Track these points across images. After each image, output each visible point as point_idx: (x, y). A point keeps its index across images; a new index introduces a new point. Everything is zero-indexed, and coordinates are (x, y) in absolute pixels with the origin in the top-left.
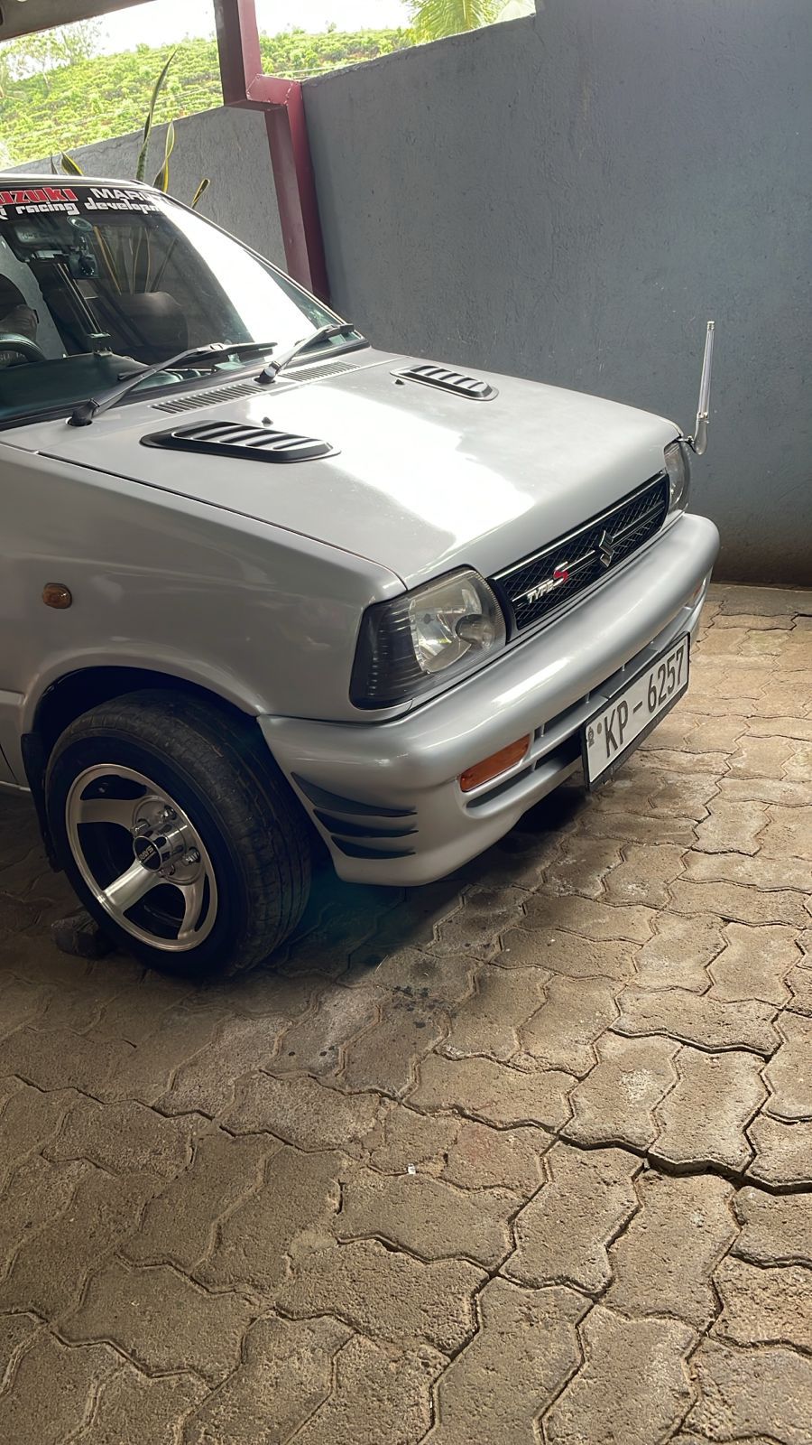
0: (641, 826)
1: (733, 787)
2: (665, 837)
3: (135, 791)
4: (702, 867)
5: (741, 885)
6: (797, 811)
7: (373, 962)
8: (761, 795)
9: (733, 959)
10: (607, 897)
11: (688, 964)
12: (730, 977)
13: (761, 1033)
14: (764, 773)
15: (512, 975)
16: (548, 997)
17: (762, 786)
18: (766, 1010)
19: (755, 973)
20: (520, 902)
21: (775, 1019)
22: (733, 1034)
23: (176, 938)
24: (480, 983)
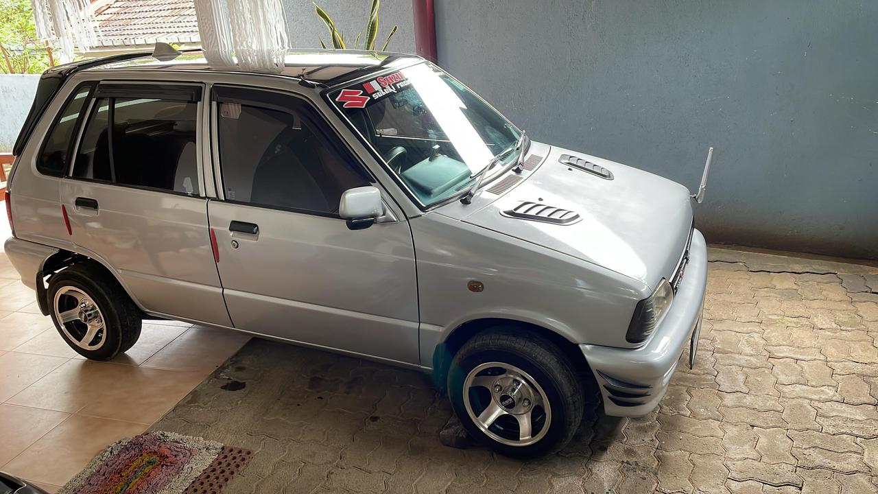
0: (690, 379)
1: (722, 358)
2: (704, 385)
3: (502, 371)
4: (729, 400)
5: (750, 408)
6: (756, 371)
7: (604, 449)
8: (737, 363)
9: (765, 444)
10: (694, 415)
11: (747, 447)
12: (768, 453)
13: (793, 477)
14: (732, 351)
15: (672, 454)
16: (694, 464)
17: (734, 358)
18: (791, 468)
19: (777, 451)
20: (655, 418)
21: (796, 471)
22: (783, 478)
23: (519, 440)
24: (659, 458)
